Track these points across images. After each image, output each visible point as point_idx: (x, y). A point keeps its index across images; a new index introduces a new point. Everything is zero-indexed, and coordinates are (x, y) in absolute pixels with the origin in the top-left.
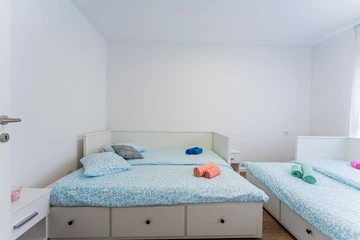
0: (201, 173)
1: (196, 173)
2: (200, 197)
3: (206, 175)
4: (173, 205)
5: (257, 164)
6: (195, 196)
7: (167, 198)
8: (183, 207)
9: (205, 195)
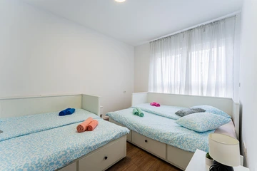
0: (85, 128)
1: (80, 129)
2: (90, 148)
3: (89, 129)
4: (66, 165)
5: (116, 112)
6: (86, 148)
7: (58, 163)
8: (75, 164)
9: (93, 144)
